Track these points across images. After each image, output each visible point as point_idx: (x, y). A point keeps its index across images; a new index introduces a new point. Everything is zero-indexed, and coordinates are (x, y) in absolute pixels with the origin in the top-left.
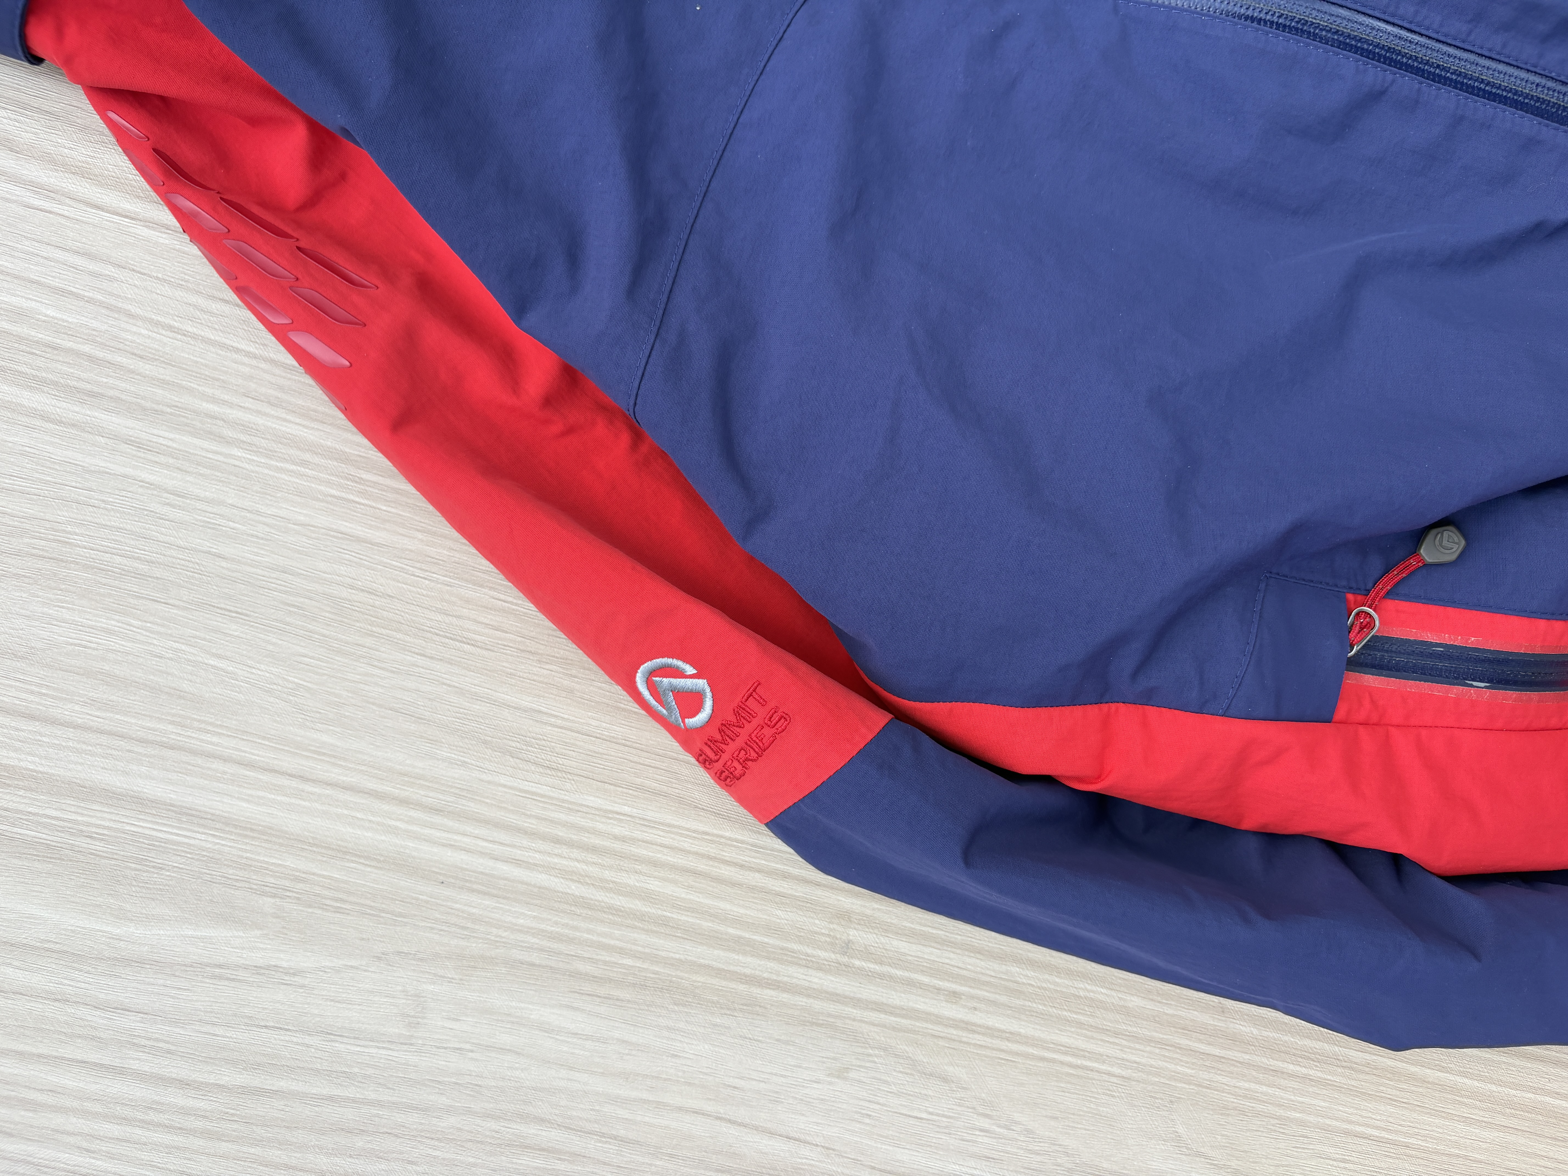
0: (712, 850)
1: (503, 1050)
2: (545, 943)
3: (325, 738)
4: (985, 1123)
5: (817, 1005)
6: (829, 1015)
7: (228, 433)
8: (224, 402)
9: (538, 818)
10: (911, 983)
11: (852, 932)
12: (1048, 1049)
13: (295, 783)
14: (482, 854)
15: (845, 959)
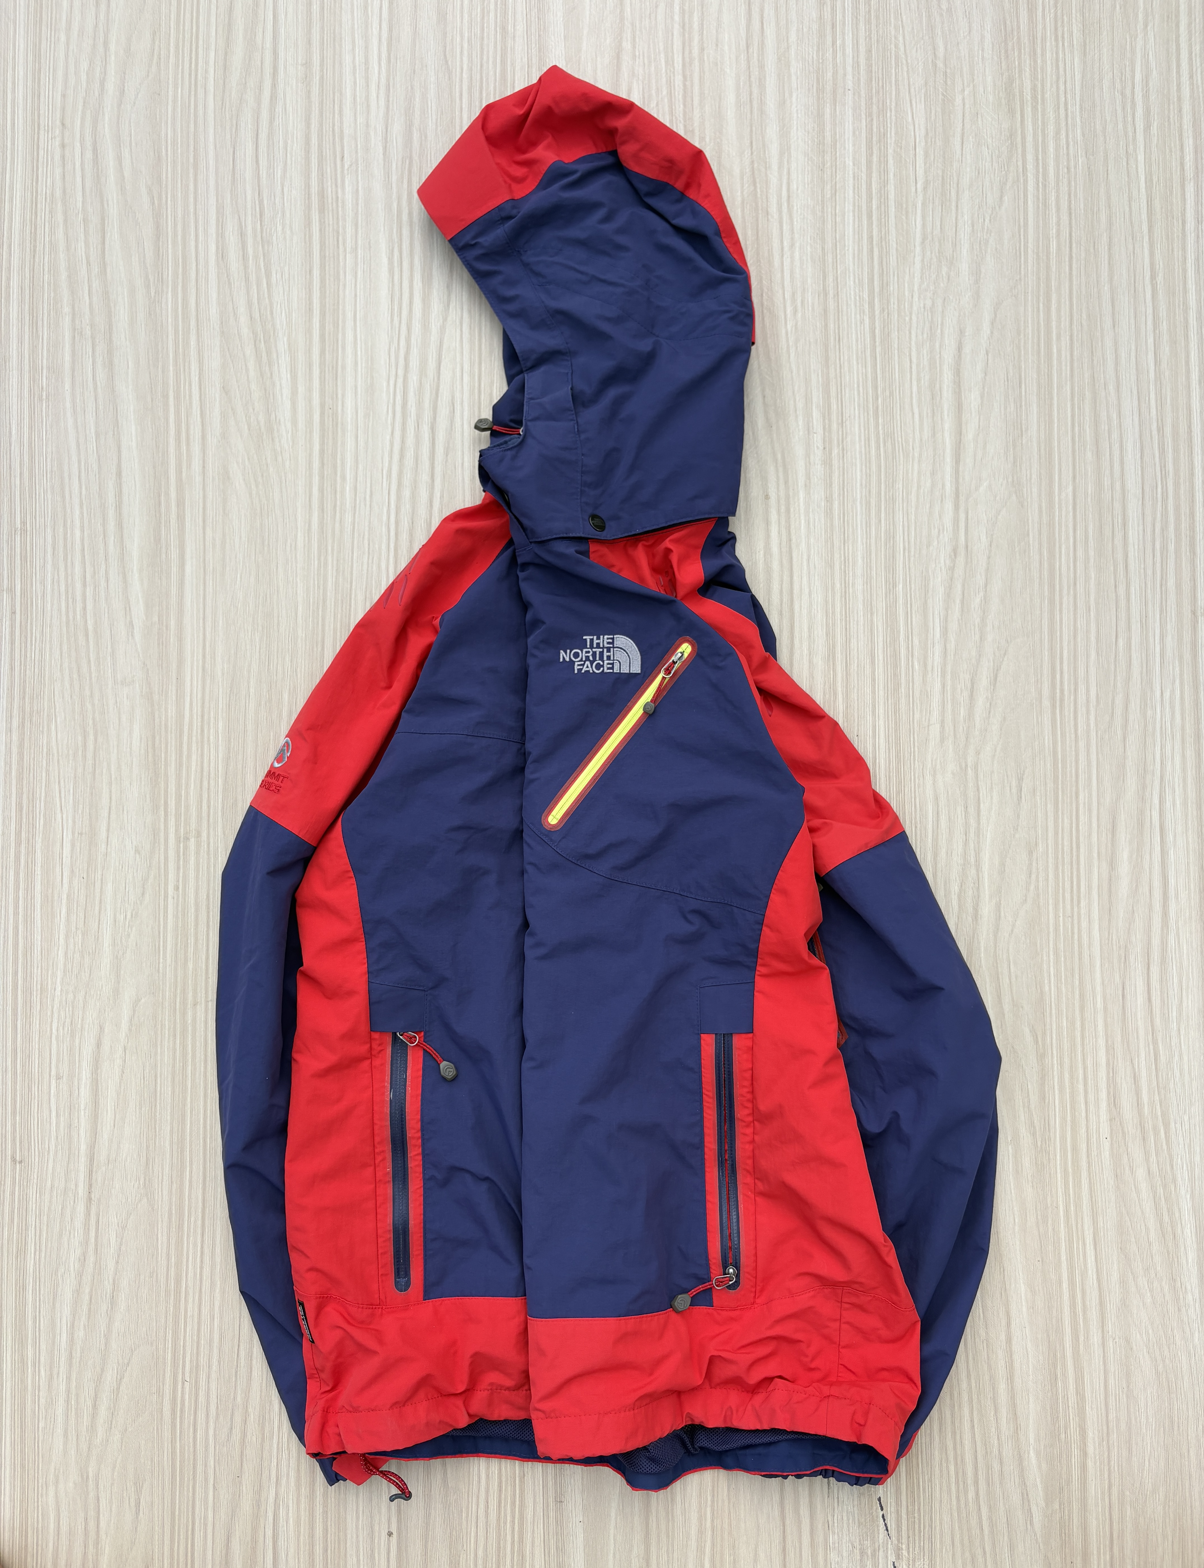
0: (212, 775)
1: (119, 719)
2: (163, 723)
3: (221, 622)
4: (129, 916)
5: (162, 834)
6: (159, 840)
7: (322, 559)
8: (333, 554)
9: (210, 707)
10: (178, 868)
11: (193, 839)
12: (164, 934)
13: (202, 616)
14: (191, 691)
15: (182, 839)
